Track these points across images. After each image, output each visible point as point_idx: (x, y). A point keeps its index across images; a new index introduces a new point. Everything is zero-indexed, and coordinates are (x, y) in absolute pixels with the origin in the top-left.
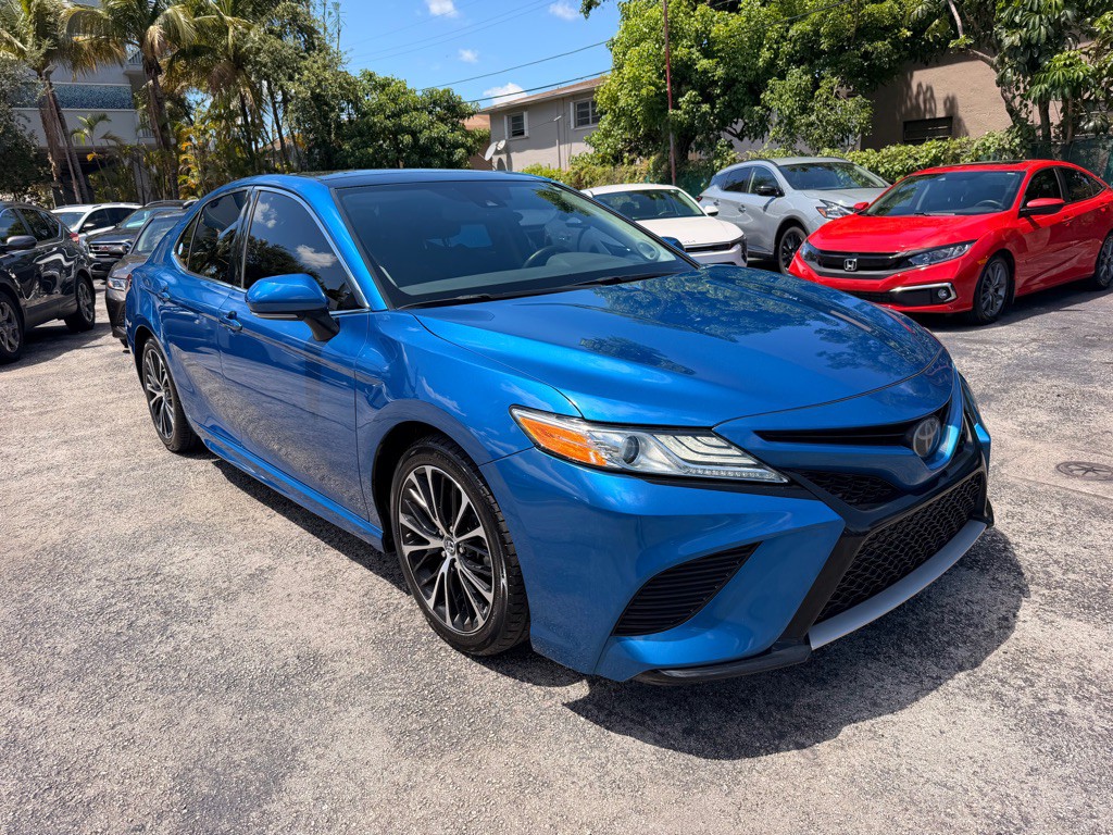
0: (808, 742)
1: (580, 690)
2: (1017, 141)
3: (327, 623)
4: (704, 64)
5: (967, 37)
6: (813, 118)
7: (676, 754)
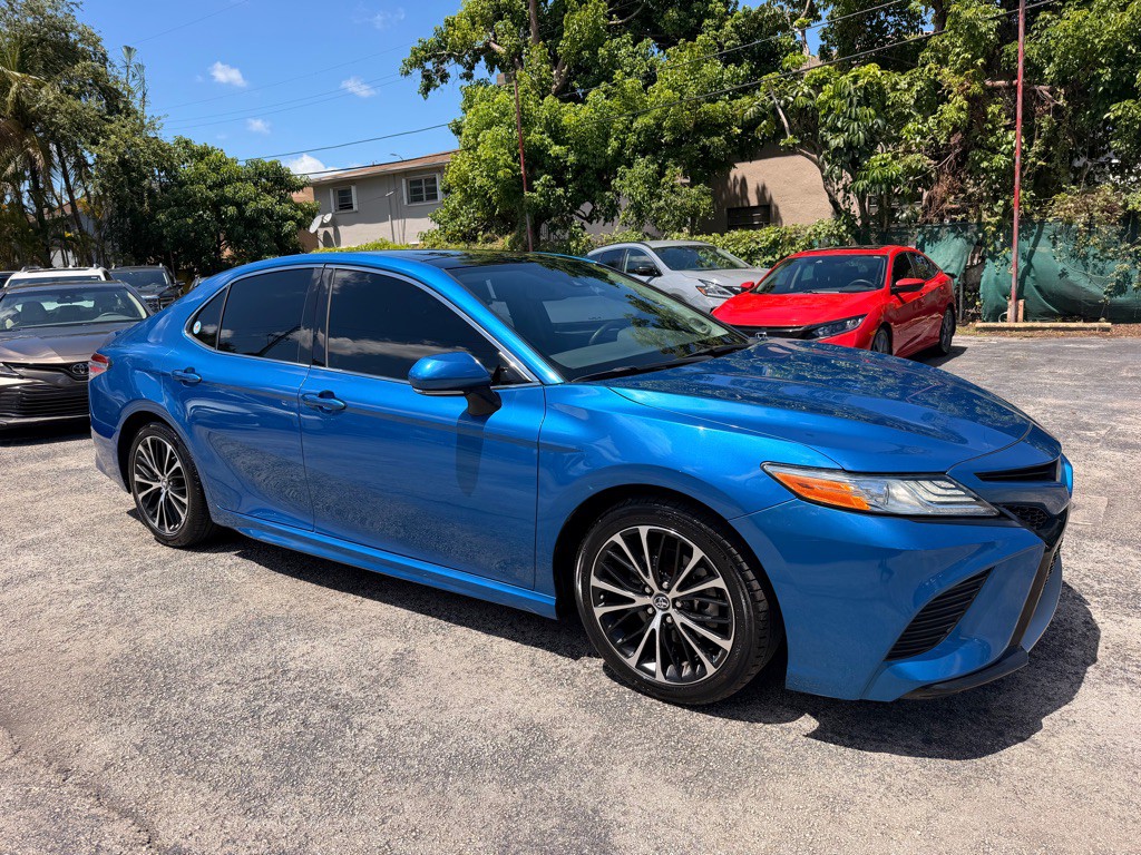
0: (1024, 736)
1: (808, 723)
2: (844, 228)
3: (516, 694)
4: (556, 149)
5: (794, 137)
6: (662, 203)
7: (933, 760)
